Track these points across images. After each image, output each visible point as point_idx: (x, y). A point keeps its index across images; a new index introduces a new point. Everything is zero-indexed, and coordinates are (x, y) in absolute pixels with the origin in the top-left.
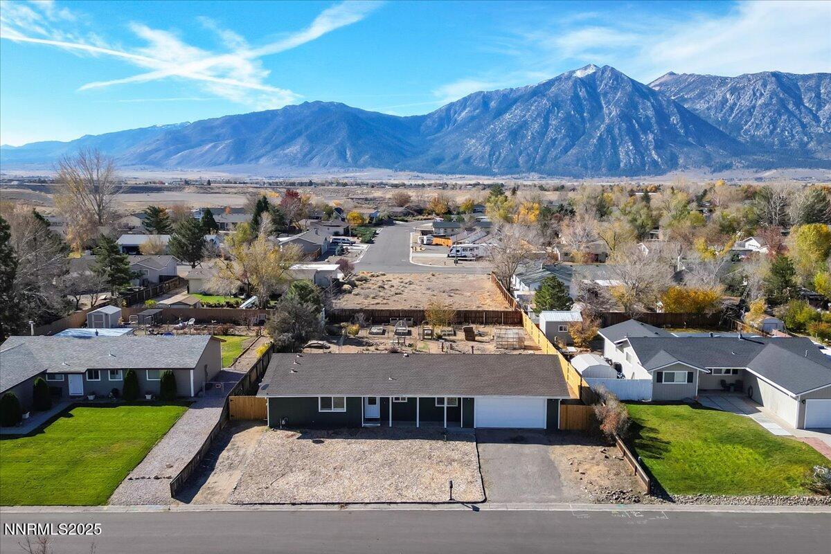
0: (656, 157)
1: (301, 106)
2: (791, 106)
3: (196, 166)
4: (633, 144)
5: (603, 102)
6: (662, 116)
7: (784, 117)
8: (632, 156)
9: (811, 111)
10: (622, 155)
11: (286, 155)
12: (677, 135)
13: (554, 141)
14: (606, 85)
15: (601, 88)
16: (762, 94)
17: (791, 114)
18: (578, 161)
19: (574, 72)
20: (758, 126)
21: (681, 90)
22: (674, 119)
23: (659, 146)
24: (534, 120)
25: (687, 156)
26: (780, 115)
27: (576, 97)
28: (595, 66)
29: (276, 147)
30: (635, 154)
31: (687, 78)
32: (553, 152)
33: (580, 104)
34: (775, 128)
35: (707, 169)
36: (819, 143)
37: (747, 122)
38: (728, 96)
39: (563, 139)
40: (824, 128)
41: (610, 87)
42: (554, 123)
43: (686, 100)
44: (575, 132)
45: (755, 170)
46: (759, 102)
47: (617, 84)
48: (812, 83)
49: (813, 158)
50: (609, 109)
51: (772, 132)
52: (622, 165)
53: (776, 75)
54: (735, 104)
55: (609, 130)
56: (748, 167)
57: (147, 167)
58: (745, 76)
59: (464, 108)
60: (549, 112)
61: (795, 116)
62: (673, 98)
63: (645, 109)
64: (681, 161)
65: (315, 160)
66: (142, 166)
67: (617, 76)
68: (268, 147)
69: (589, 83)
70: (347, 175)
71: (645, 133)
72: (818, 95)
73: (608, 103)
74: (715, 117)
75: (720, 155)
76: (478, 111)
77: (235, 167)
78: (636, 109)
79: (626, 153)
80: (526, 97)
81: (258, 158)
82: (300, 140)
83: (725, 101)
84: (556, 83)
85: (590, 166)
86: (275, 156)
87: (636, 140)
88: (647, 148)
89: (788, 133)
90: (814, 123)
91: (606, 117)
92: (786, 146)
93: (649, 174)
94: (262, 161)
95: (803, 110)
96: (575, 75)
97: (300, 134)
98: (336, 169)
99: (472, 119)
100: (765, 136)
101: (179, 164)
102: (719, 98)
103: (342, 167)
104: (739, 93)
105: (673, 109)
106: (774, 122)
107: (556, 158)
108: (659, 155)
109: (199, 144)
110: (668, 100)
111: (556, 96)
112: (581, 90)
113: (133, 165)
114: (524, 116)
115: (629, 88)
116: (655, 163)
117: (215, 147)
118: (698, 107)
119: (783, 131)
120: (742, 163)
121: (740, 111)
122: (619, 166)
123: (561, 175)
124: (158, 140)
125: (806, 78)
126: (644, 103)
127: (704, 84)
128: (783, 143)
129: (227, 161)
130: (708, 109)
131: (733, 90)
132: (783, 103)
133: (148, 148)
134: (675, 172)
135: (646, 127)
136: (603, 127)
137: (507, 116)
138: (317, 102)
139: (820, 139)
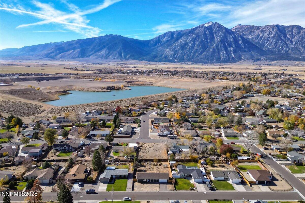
0: (233, 56)
1: (105, 36)
2: (282, 37)
3: (67, 59)
4: (225, 51)
5: (215, 36)
6: (236, 41)
7: (280, 41)
8: (225, 56)
9: (289, 39)
10: (221, 55)
11: (100, 55)
12: (241, 48)
13: (197, 50)
14: (216, 29)
15: (214, 31)
16: (272, 33)
17: (282, 40)
18: (205, 57)
19: (204, 24)
20: (270, 45)
21: (243, 31)
22: (240, 42)
23: (235, 52)
24: (190, 42)
25: (245, 56)
26: (278, 41)
27: (205, 34)
28: (212, 22)
29: (96, 52)
30: (226, 55)
31: (246, 27)
32: (197, 54)
33: (207, 37)
34: (276, 45)
35: (252, 60)
36: (292, 51)
37: (266, 43)
38: (260, 33)
39: (200, 49)
40: (294, 46)
41: (217, 30)
42: (197, 43)
43: (245, 35)
44: (205, 47)
45: (269, 61)
46: (271, 36)
47: (220, 29)
48: (290, 29)
49: (290, 56)
50: (217, 38)
51: (275, 47)
52: (221, 59)
53: (277, 26)
54: (262, 36)
55: (217, 46)
56: (266, 60)
57: (49, 59)
58: (266, 26)
59: (165, 37)
60: (195, 39)
61: (284, 41)
62: (240, 34)
63: (230, 39)
64: (243, 57)
65: (110, 57)
66: (47, 59)
67: (220, 26)
68: (93, 52)
69: (210, 28)
70: (122, 62)
71: (230, 47)
72: (292, 33)
73: (217, 36)
74: (255, 41)
75: (256, 55)
76: (169, 38)
77: (81, 59)
78: (227, 38)
79: (223, 55)
80: (187, 33)
81: (89, 56)
82: (105, 49)
83: (259, 35)
84: (198, 28)
85: (210, 59)
86: (96, 55)
87: (226, 50)
88: (230, 53)
89: (281, 47)
90: (290, 44)
91: (216, 42)
92: (280, 52)
93: (231, 62)
94: (91, 57)
95: (287, 39)
96: (205, 25)
97: (104, 47)
98: (118, 60)
99: (167, 41)
100: (273, 48)
101: (61, 58)
102: (257, 34)
103: (120, 59)
104: (264, 32)
105: (240, 38)
106: (276, 43)
107: (198, 56)
108: (235, 55)
109: (68, 50)
110: (238, 35)
111: (198, 33)
112: (207, 31)
113: (44, 58)
114: (186, 41)
115: (224, 31)
116: (233, 58)
117: (73, 51)
118: (249, 37)
119: (279, 46)
120: (264, 58)
121: (264, 39)
122: (220, 59)
123: (199, 63)
124: (53, 49)
125: (288, 27)
126: (230, 36)
127: (251, 29)
128: (279, 51)
129: (78, 57)
130: (253, 38)
131: (262, 31)
132: (279, 37)
133: (49, 52)
134: (240, 62)
135: (230, 45)
136: (215, 45)
137: (180, 41)
138: (111, 35)
139: (293, 49)
